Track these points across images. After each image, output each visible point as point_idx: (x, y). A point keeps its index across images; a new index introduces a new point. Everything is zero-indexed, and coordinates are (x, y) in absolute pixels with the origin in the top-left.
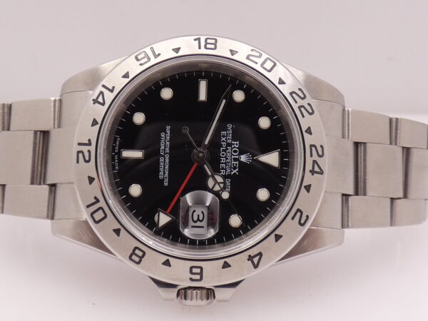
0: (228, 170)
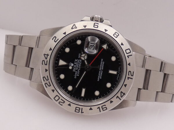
0: (78, 61)
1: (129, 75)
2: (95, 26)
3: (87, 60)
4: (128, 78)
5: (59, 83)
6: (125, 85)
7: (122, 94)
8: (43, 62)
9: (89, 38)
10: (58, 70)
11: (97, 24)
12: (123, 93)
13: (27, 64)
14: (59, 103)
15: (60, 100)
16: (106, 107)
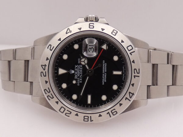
0: (79, 67)
1: (135, 73)
2: (91, 27)
3: (88, 64)
4: (135, 76)
5: (63, 93)
6: (133, 85)
7: (131, 95)
8: (42, 73)
9: (87, 41)
10: (58, 80)
11: (92, 25)
12: (131, 93)
13: (26, 79)
14: (65, 114)
15: (66, 112)
16: (116, 111)
